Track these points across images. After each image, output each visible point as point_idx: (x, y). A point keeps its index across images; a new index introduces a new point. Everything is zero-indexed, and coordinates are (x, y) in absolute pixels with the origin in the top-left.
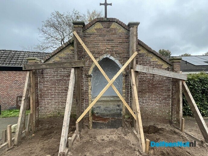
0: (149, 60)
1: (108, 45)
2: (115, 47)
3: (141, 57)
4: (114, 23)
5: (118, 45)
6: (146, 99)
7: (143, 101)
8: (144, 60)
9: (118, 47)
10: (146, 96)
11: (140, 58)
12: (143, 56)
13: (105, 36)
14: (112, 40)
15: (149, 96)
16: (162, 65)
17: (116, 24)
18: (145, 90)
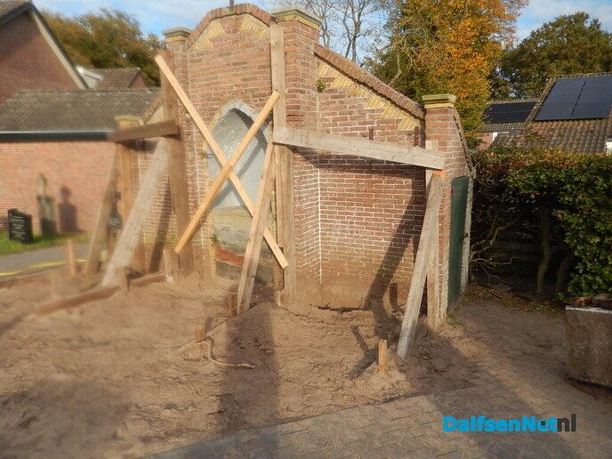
0: (360, 106)
1: (236, 75)
2: (250, 79)
3: (337, 100)
4: (246, 17)
5: (256, 73)
6: (352, 223)
7: (343, 227)
8: (345, 107)
9: (256, 78)
10: (351, 214)
11: (334, 102)
12: (342, 97)
13: (229, 54)
14: (244, 63)
15: (359, 214)
16: (398, 121)
17: (251, 17)
18: (349, 195)
